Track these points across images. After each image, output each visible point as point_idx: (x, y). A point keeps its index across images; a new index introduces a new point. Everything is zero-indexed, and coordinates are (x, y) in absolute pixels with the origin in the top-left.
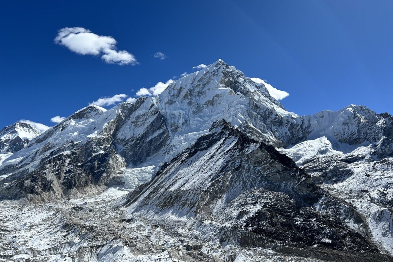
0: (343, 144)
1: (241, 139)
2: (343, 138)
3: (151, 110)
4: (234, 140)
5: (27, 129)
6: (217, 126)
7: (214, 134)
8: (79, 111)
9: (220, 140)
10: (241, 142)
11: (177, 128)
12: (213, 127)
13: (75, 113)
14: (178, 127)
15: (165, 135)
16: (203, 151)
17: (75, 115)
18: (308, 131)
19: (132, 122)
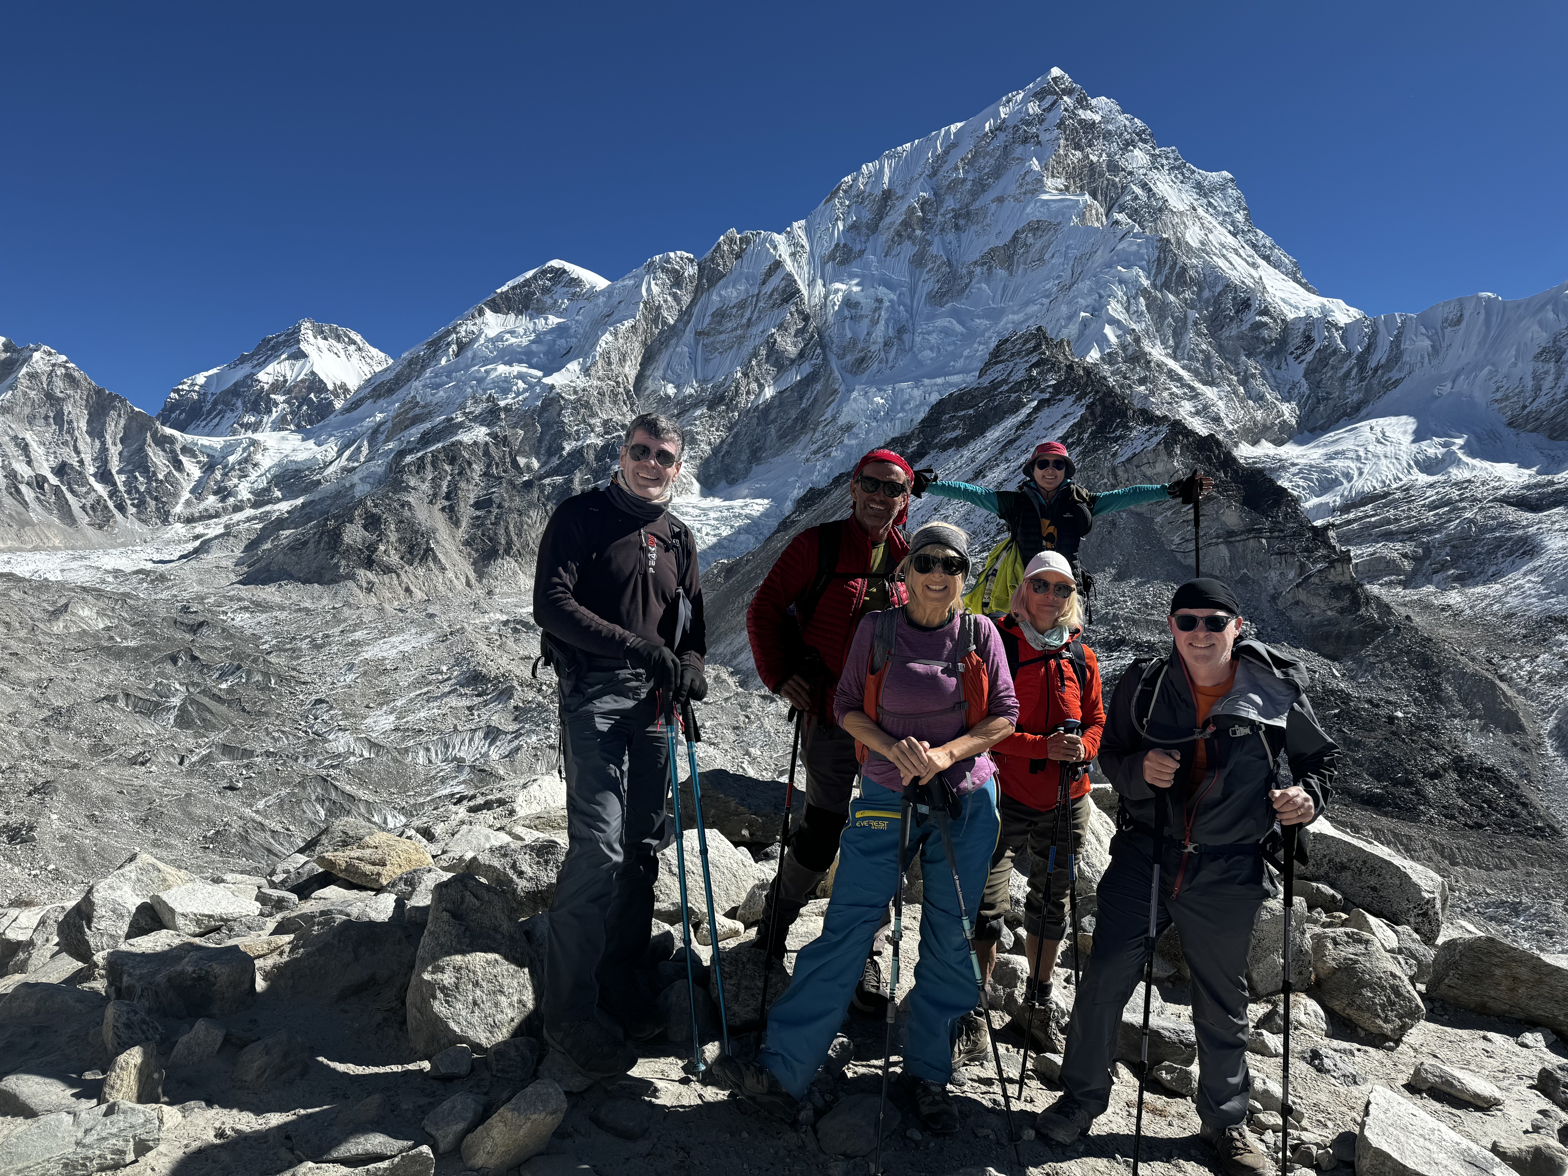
0: (1523, 435)
1: (1098, 409)
2: (1528, 409)
3: (768, 289)
4: (1069, 411)
5: (340, 346)
6: (1012, 355)
7: (995, 386)
8: (510, 283)
9: (1017, 411)
10: (1095, 419)
11: (863, 360)
12: (996, 356)
13: (499, 291)
14: (870, 355)
15: (818, 387)
16: (950, 451)
17: (499, 301)
18: (1386, 381)
19: (698, 334)
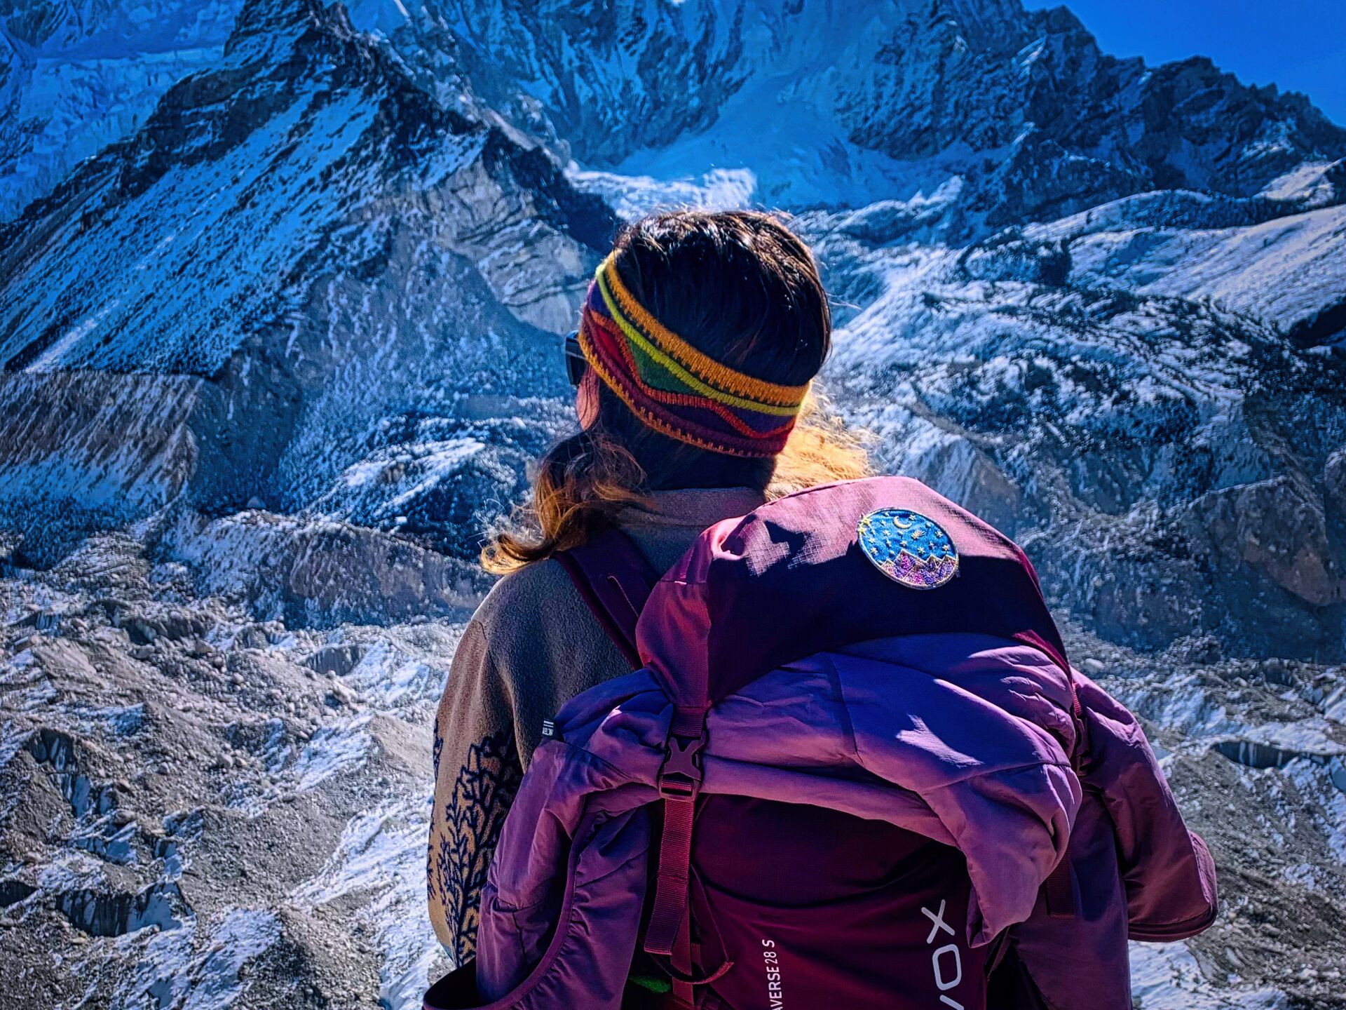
1: (395, 109)
2: (869, 123)
4: (359, 109)
6: (269, 23)
7: (250, 69)
9: (287, 108)
10: (392, 125)
12: (245, 23)
16: (199, 166)
18: (728, 81)
